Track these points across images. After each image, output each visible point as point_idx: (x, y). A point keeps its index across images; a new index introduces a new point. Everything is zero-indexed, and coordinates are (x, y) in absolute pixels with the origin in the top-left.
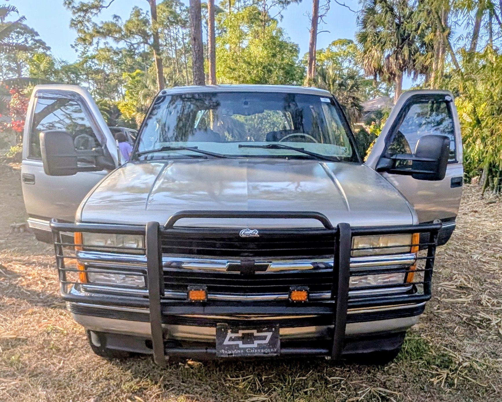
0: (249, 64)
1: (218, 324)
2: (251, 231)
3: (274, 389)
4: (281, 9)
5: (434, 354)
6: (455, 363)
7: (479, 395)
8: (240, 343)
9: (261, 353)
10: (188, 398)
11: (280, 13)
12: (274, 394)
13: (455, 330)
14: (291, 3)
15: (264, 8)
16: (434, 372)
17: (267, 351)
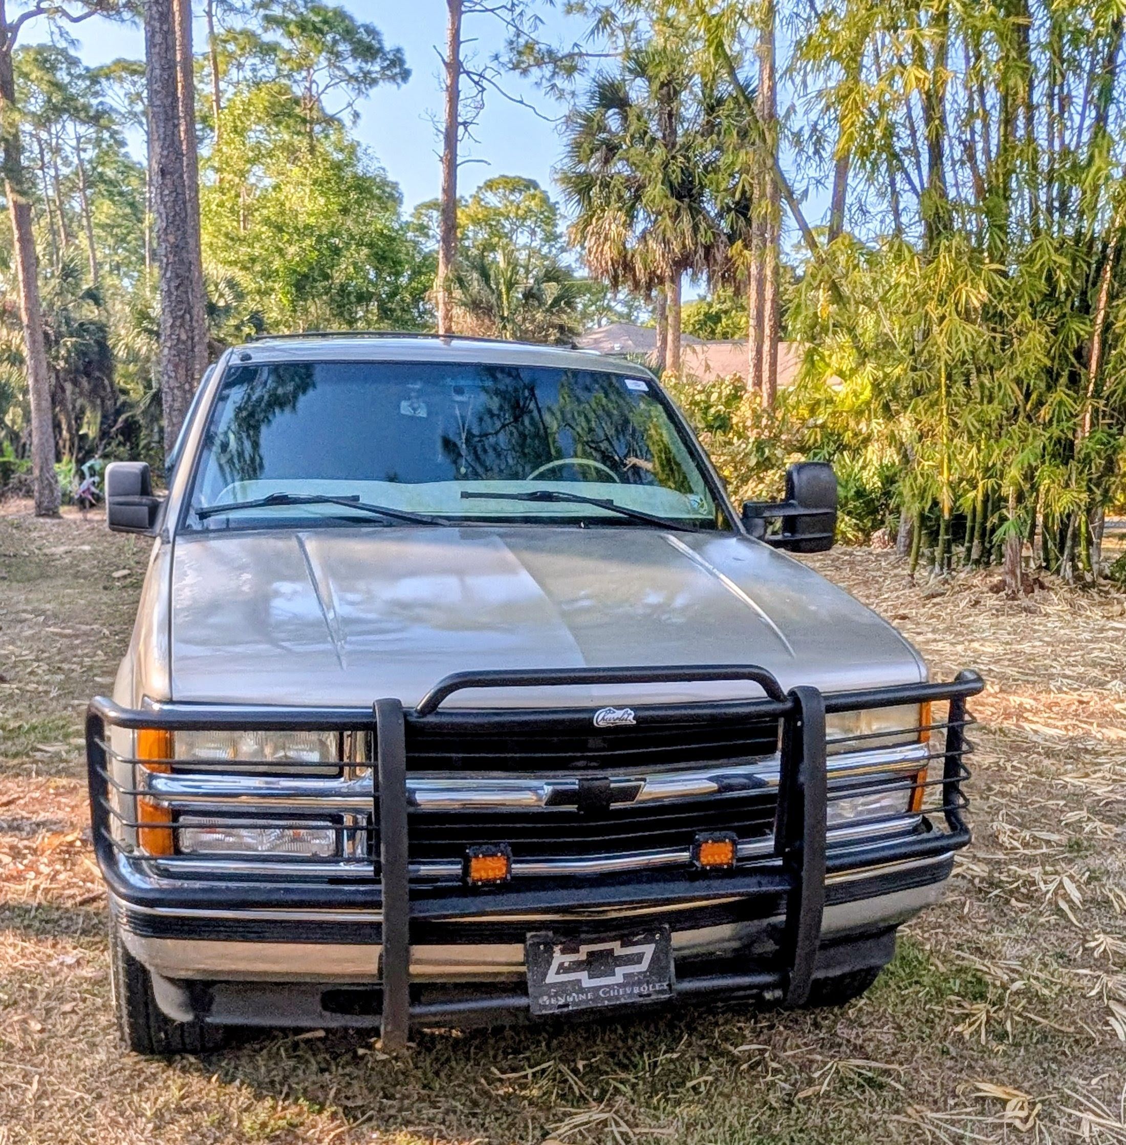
0: (280, 229)
1: (529, 935)
2: (619, 714)
3: (615, 1088)
4: (353, 95)
5: (942, 969)
6: (995, 986)
7: (1064, 1053)
8: (583, 976)
9: (631, 995)
10: (413, 1134)
11: (350, 105)
12: (620, 1101)
13: (966, 910)
14: (381, 82)
15: (310, 89)
16: (957, 1011)
17: (644, 989)
